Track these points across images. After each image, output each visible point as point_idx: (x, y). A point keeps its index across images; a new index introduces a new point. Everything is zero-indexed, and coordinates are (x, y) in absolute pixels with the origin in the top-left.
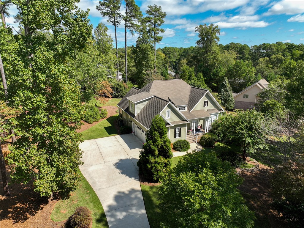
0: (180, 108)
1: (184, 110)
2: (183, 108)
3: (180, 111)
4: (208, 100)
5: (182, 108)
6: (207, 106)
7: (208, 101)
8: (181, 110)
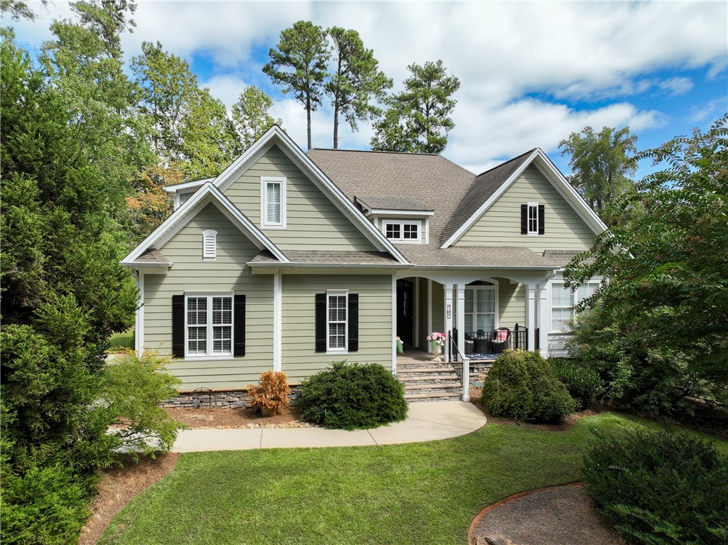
0: (389, 227)
1: (410, 241)
2: (407, 227)
3: (393, 240)
4: (543, 202)
5: (402, 228)
6: (542, 232)
7: (542, 208)
8: (397, 235)
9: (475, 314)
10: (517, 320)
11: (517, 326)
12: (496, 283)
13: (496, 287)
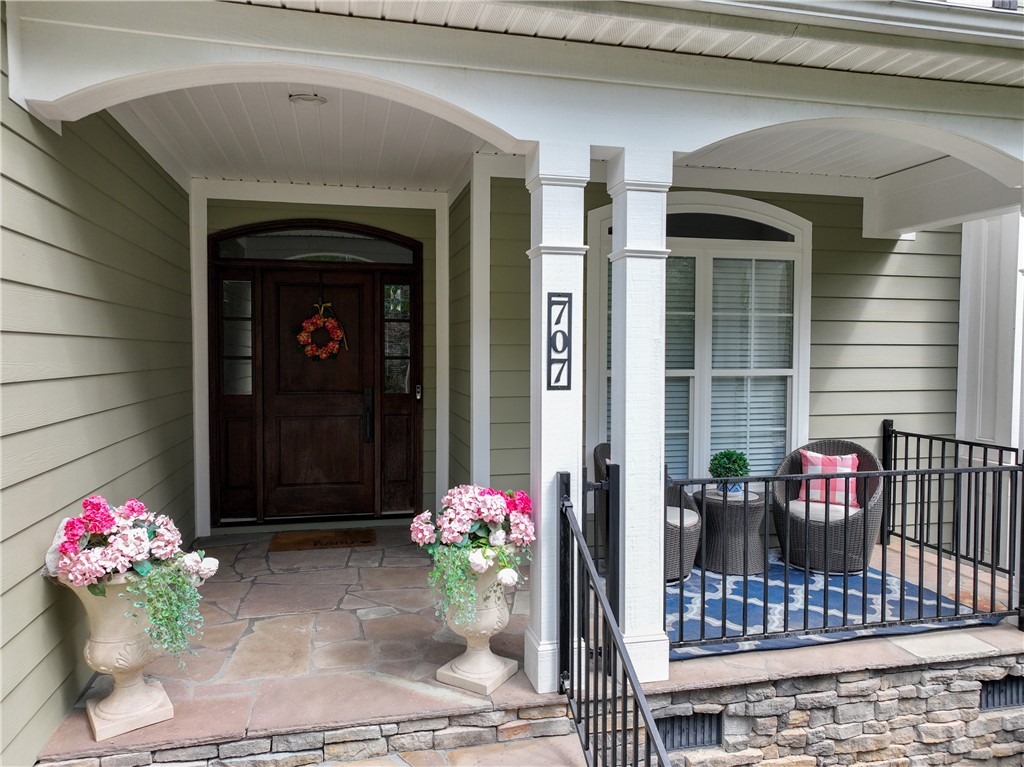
9: (703, 374)
10: (886, 405)
11: (888, 433)
12: (801, 228)
13: (800, 251)
